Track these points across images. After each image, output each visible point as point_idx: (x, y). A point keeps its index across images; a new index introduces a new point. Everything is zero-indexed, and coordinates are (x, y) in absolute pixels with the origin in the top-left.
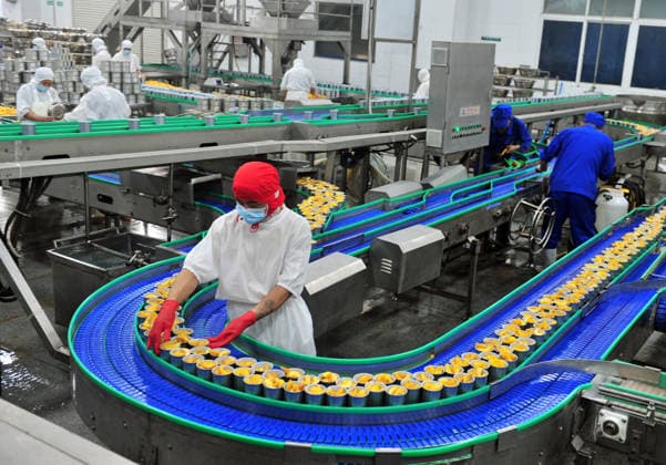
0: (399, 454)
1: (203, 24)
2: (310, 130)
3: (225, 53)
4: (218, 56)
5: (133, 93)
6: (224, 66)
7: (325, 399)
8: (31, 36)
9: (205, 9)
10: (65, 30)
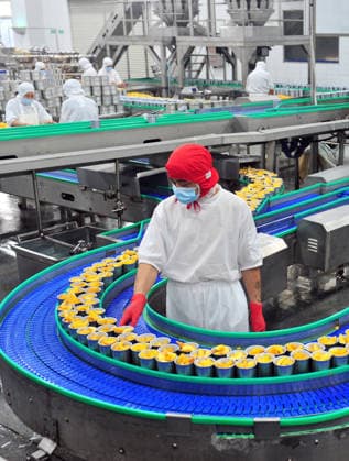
0: (278, 423)
1: (178, 38)
2: (250, 123)
3: (203, 64)
4: (195, 67)
5: (112, 104)
6: (203, 76)
7: (214, 371)
8: (31, 60)
9: (180, 25)
10: (61, 54)
